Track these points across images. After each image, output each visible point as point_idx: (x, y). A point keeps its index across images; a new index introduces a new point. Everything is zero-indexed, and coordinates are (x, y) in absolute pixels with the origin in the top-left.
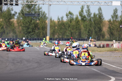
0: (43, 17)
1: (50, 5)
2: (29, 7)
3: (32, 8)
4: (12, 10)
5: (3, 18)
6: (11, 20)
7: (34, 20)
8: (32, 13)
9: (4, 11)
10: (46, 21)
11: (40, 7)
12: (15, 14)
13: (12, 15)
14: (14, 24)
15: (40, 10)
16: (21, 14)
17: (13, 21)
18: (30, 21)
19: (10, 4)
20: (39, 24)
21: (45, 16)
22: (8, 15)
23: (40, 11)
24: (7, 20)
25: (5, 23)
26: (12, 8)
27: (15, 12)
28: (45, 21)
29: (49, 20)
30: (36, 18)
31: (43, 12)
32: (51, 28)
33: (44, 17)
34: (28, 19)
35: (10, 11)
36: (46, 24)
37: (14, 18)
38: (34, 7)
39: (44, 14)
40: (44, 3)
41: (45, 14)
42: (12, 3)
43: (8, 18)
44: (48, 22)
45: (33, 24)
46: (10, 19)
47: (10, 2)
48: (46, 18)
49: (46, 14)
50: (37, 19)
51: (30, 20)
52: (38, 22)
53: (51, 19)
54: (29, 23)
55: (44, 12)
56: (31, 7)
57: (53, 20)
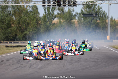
0: (103, 16)
1: (110, 4)
2: (89, 7)
3: (93, 8)
4: (74, 11)
5: (64, 19)
6: (72, 21)
7: (94, 20)
8: (92, 13)
9: (65, 12)
10: (107, 21)
11: (100, 7)
12: (76, 15)
13: (73, 16)
14: (75, 24)
15: (100, 10)
16: (82, 15)
17: (74, 22)
18: (90, 21)
19: (69, 5)
20: (100, 23)
21: (105, 16)
22: (69, 16)
23: (101, 11)
24: (68, 21)
25: (66, 24)
26: (73, 9)
27: (76, 12)
29: (109, 19)
30: (96, 18)
31: (103, 11)
32: (112, 27)
33: (104, 16)
34: (88, 19)
35: (71, 12)
36: (107, 23)
37: (75, 19)
38: (94, 7)
39: (104, 14)
40: (102, 2)
41: (105, 14)
42: (70, 4)
43: (70, 19)
44: (108, 21)
45: (94, 24)
46: (72, 19)
48: (106, 17)
49: (106, 14)
50: (98, 19)
51: (91, 20)
52: (98, 21)
53: (111, 19)
54: (89, 23)
55: (104, 12)
56: (91, 7)
57: (114, 19)
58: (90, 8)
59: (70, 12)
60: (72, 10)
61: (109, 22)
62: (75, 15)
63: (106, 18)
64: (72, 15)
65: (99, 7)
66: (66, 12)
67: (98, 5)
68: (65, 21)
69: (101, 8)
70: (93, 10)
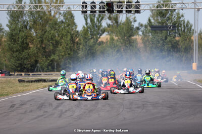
0: (186, 30)
2: (162, 14)
3: (168, 15)
4: (135, 21)
5: (119, 35)
6: (132, 38)
7: (170, 36)
8: (167, 25)
10: (192, 38)
11: (181, 14)
12: (140, 27)
13: (134, 30)
14: (137, 44)
15: (181, 19)
16: (149, 28)
17: (136, 39)
18: (164, 38)
19: (127, 11)
20: (180, 42)
21: (190, 29)
22: (128, 30)
23: (182, 21)
24: (126, 38)
25: (122, 44)
26: (135, 18)
27: (140, 23)
28: (191, 36)
29: (197, 34)
30: (174, 33)
31: (186, 21)
32: (200, 48)
33: (188, 30)
34: (160, 35)
35: (131, 23)
36: (192, 41)
37: (138, 34)
38: (170, 14)
39: (187, 26)
40: (184, 7)
41: (189, 26)
42: (129, 9)
43: (128, 35)
44: (195, 38)
45: (170, 43)
47: (127, 8)
48: (192, 32)
49: (191, 26)
50: (177, 35)
51: (164, 36)
52: (177, 38)
53: (200, 34)
54: (161, 42)
55: (188, 22)
56: (166, 14)
59: (128, 22)
60: (132, 20)
61: (196, 40)
62: (138, 29)
63: (190, 33)
64: (131, 28)
65: (178, 14)
66: (122, 22)
67: (177, 11)
68: (120, 37)
69: (183, 16)
70: (169, 19)
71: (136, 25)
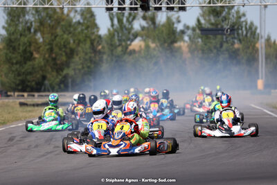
0: (249, 35)
1: (266, 6)
2: (215, 12)
3: (224, 14)
4: (179, 22)
5: (157, 41)
6: (176, 45)
7: (228, 43)
8: (222, 27)
9: (159, 25)
10: (257, 45)
11: (241, 12)
12: (186, 30)
13: (177, 34)
14: (182, 54)
15: (243, 19)
16: (198, 31)
17: (180, 47)
18: (218, 46)
19: (168, 8)
20: (241, 50)
21: (254, 34)
22: (169, 34)
23: (243, 22)
24: (166, 45)
25: (161, 53)
26: (179, 17)
27: (185, 25)
28: (255, 43)
29: (263, 41)
30: (232, 38)
31: (249, 22)
32: (269, 60)
33: (251, 34)
34: (214, 42)
35: (173, 24)
36: (257, 50)
37: (182, 39)
38: (226, 13)
39: (251, 28)
41: (253, 29)
42: (171, 6)
43: (169, 41)
44: (261, 45)
45: (227, 53)
46: (174, 41)
47: (168, 4)
48: (256, 36)
49: (256, 29)
50: (236, 41)
51: (219, 43)
52: (236, 46)
53: (268, 40)
54: (215, 51)
55: (252, 23)
56: (221, 13)
57: (275, 42)
58: (217, 13)
59: (170, 23)
60: (174, 20)
61: (261, 48)
62: (183, 32)
63: (254, 38)
64: (174, 32)
65: (238, 12)
66: (162, 23)
67: (236, 8)
68: (158, 44)
69: (244, 15)
70: (225, 19)
71: (180, 27)
